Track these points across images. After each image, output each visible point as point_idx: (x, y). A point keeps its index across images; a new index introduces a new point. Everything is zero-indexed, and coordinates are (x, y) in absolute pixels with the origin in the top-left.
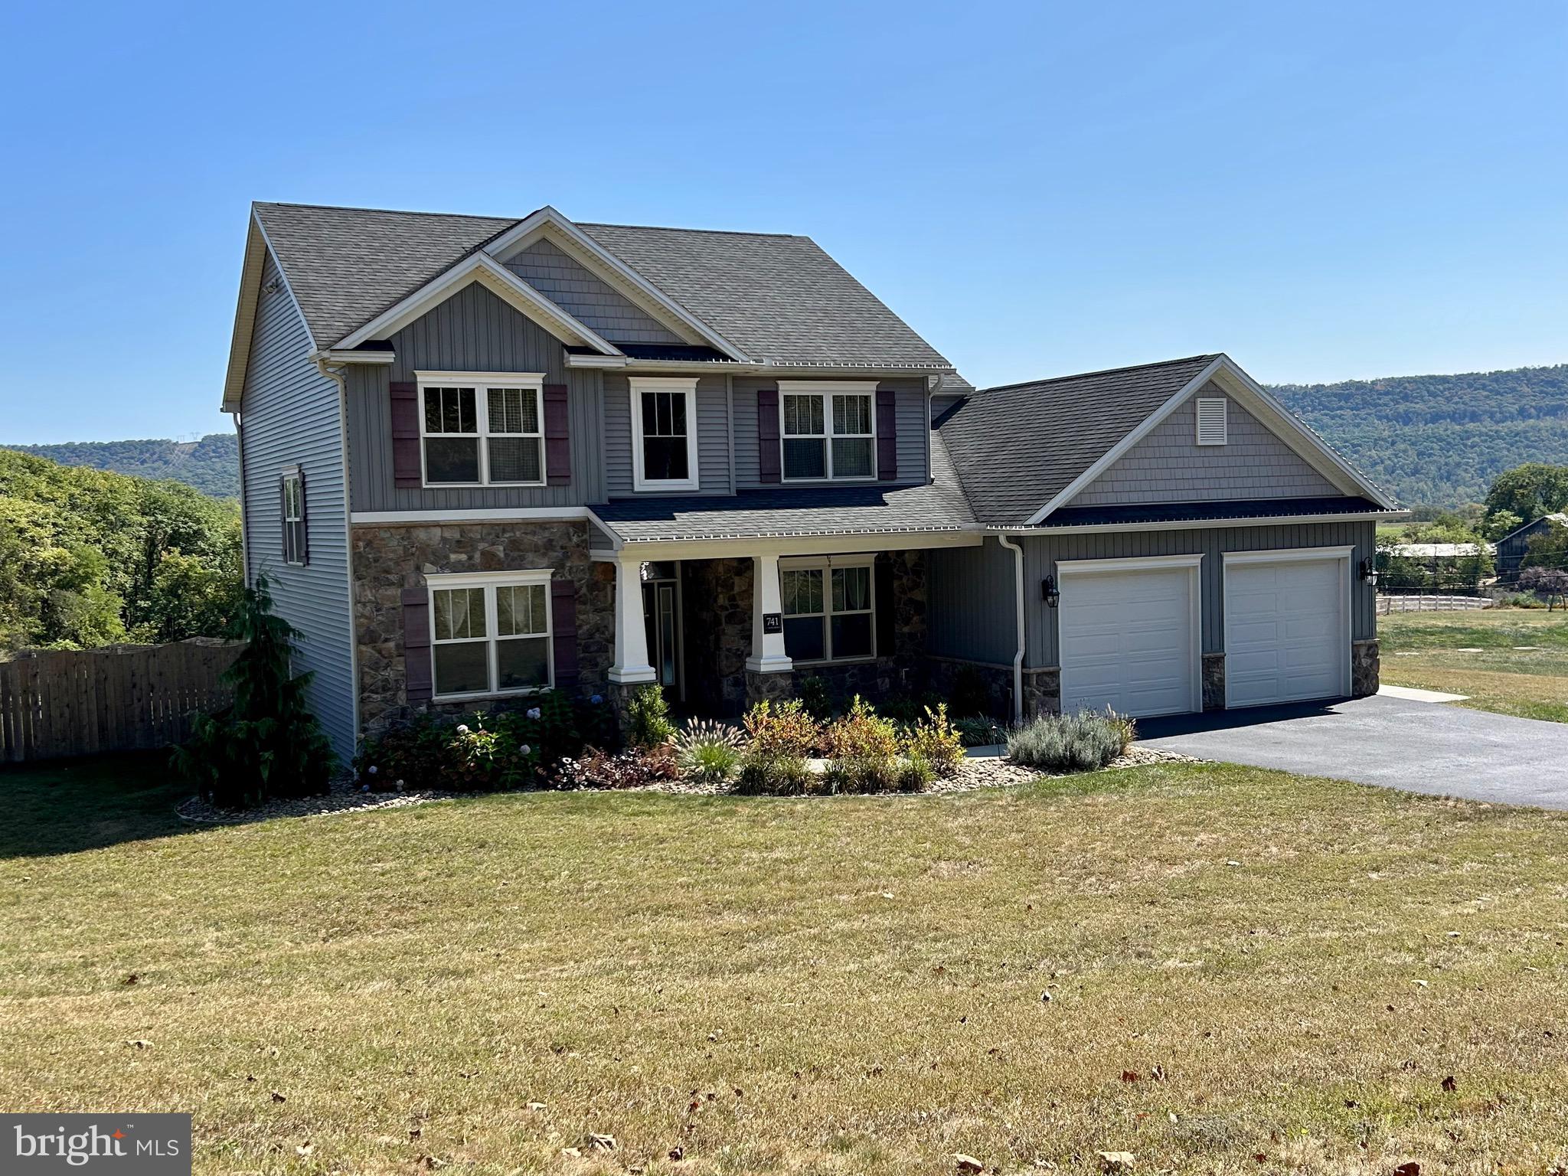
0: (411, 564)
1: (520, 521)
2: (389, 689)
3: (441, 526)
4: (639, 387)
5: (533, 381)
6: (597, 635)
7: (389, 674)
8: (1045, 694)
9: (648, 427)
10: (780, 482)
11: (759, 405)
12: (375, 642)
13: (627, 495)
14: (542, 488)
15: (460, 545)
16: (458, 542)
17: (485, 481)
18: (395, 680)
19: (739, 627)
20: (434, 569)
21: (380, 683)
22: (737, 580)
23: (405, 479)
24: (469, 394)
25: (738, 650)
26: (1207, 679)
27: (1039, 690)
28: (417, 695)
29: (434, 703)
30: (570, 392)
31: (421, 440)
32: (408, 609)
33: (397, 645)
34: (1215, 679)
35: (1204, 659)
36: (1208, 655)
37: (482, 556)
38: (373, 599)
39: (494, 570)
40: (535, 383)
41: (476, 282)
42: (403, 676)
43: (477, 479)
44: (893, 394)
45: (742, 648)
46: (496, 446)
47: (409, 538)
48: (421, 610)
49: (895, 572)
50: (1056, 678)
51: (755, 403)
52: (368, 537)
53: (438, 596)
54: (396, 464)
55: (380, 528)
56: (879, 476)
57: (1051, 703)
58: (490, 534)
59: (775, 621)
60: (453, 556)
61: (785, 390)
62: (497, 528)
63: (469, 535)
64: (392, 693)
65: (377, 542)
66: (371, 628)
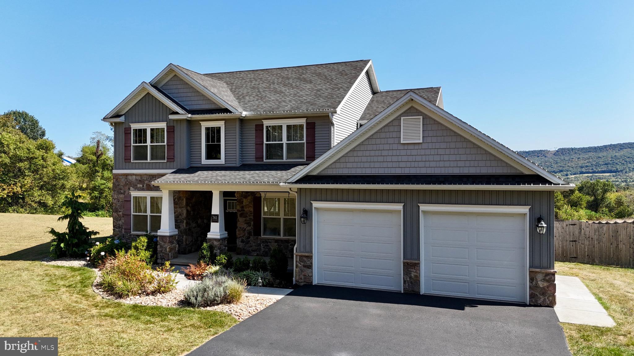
0: (127, 187)
1: (157, 174)
3: (135, 175)
4: (204, 125)
5: (162, 125)
6: (180, 217)
7: (120, 222)
8: (304, 266)
9: (207, 140)
10: (263, 161)
11: (256, 130)
13: (200, 165)
14: (165, 163)
15: (141, 182)
16: (140, 180)
17: (149, 161)
18: (121, 225)
19: (244, 219)
20: (133, 189)
21: (118, 225)
22: (244, 200)
23: (127, 159)
24: (145, 130)
25: (243, 228)
26: (407, 275)
27: (300, 264)
28: (128, 231)
29: (131, 234)
30: (175, 128)
31: (132, 146)
32: (125, 202)
33: (122, 214)
34: (412, 275)
35: (404, 263)
36: (408, 261)
37: (146, 185)
38: (117, 198)
39: (150, 191)
40: (164, 126)
41: (148, 92)
42: (124, 224)
43: (146, 159)
44: (314, 123)
45: (245, 227)
46: (153, 148)
47: (127, 179)
48: (129, 202)
50: (310, 259)
51: (254, 129)
52: (116, 178)
53: (135, 198)
54: (125, 154)
55: (119, 175)
56: (306, 159)
57: (307, 271)
58: (149, 178)
59: (216, 217)
60: (138, 185)
61: (266, 124)
62: (151, 176)
63: (143, 178)
64: (121, 229)
65: (119, 180)
66: (117, 207)
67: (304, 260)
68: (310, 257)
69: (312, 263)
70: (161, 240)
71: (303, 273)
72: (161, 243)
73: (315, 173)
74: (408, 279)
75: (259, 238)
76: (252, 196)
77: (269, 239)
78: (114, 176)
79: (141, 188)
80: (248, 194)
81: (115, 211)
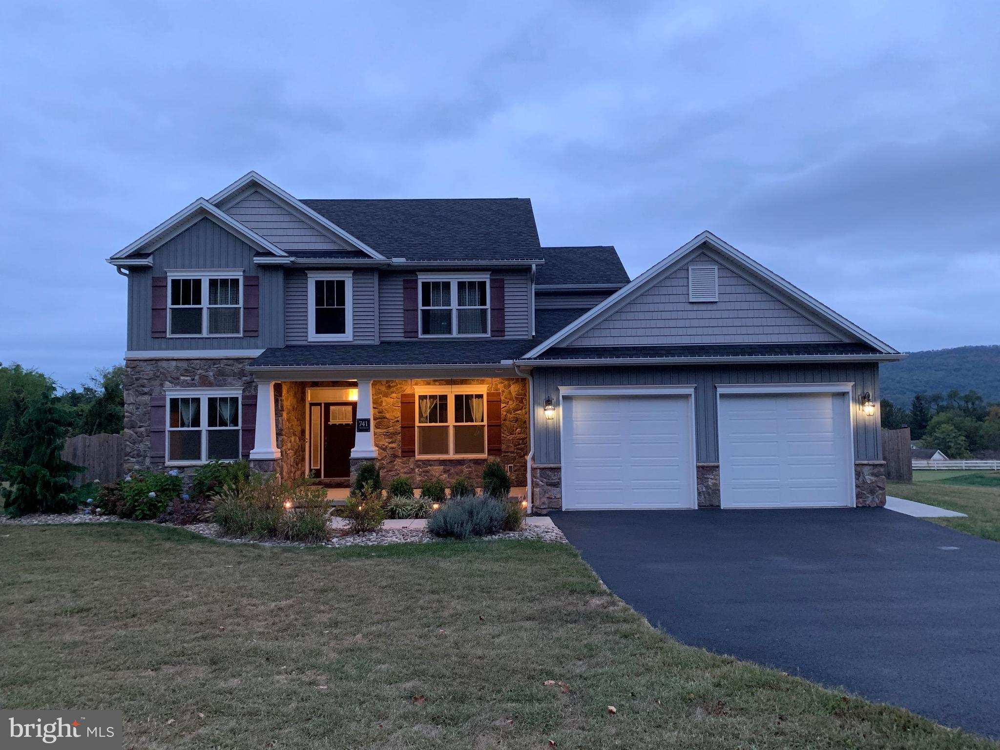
0: (157, 382)
1: (224, 357)
2: (141, 456)
3: (175, 360)
4: (314, 277)
7: (141, 447)
8: (548, 485)
9: (319, 301)
10: (417, 337)
11: (404, 288)
12: (134, 428)
13: (305, 343)
14: (239, 338)
15: (187, 372)
16: (186, 369)
17: (205, 333)
18: (144, 451)
19: (385, 430)
21: (135, 452)
22: (385, 400)
23: (157, 332)
26: (701, 484)
27: (542, 481)
28: (158, 460)
29: (166, 465)
30: (260, 281)
31: (168, 310)
32: (153, 408)
33: (146, 430)
34: (709, 483)
35: (698, 467)
36: (703, 464)
37: (200, 378)
38: (134, 402)
39: (207, 387)
40: (238, 275)
41: (205, 217)
42: (149, 448)
43: (200, 332)
44: (503, 280)
45: (387, 444)
46: (213, 313)
47: (157, 366)
48: (161, 409)
49: (503, 398)
50: (558, 473)
51: (402, 287)
52: (133, 366)
53: (174, 402)
54: (153, 324)
55: (140, 360)
56: (491, 334)
57: (553, 492)
58: (205, 365)
59: (365, 423)
60: (182, 378)
61: (422, 278)
62: (210, 361)
63: (192, 365)
64: (142, 458)
65: (138, 369)
66: (133, 419)
67: (548, 475)
68: (558, 469)
69: (560, 479)
70: (257, 466)
71: (547, 495)
72: (257, 472)
73: (564, 345)
74: (704, 490)
75: (412, 460)
76: (399, 392)
77: (429, 461)
78: (129, 362)
79: (188, 383)
80: (392, 390)
81: (129, 426)
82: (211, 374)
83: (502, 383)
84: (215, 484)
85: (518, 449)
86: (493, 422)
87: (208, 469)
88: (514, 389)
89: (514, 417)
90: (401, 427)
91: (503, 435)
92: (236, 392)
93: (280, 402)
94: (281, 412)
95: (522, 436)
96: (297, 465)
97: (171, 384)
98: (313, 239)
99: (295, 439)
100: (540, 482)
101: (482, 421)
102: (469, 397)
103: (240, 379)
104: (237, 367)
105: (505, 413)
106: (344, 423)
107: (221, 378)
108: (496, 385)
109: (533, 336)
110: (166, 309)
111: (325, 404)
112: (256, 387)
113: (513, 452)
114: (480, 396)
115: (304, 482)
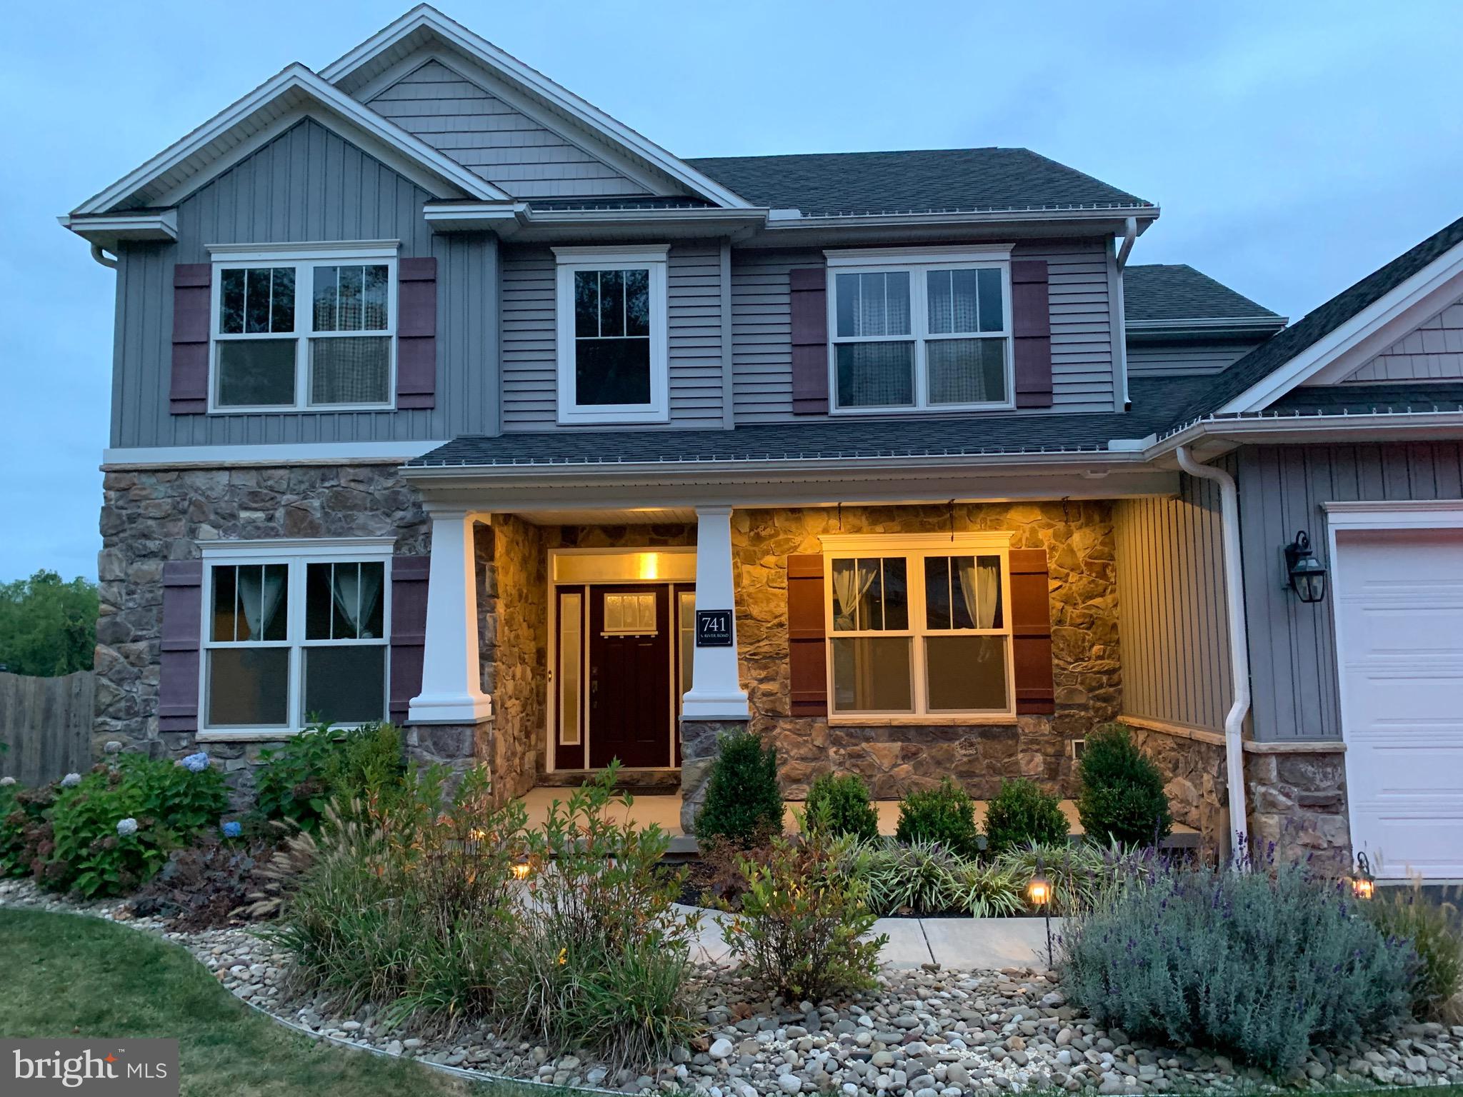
0: (182, 525)
1: (348, 462)
2: (136, 714)
3: (230, 470)
4: (571, 264)
5: (382, 252)
7: (138, 690)
8: (1306, 804)
9: (584, 323)
10: (827, 413)
11: (794, 292)
12: (122, 642)
13: (549, 428)
14: (387, 413)
15: (257, 499)
16: (252, 492)
17: (302, 400)
18: (145, 700)
20: (214, 533)
21: (123, 704)
23: (186, 401)
27: (1287, 795)
28: (176, 725)
29: (198, 738)
30: (440, 270)
31: (212, 345)
32: (169, 592)
33: (152, 647)
37: (288, 514)
38: (122, 576)
39: (305, 537)
40: (387, 256)
41: (308, 119)
42: (156, 694)
43: (290, 400)
44: (1045, 264)
45: (755, 683)
46: (324, 353)
47: (181, 486)
48: (188, 592)
49: (1052, 565)
50: (1335, 766)
51: (786, 289)
52: (122, 485)
53: (223, 575)
54: (175, 380)
55: (141, 471)
56: (1017, 400)
57: (1327, 826)
58: (301, 482)
59: (719, 623)
60: (244, 515)
61: (839, 265)
62: (312, 473)
63: (269, 483)
64: (139, 719)
65: (134, 493)
66: (118, 619)
67: (1303, 775)
68: (1334, 758)
69: (1342, 787)
70: (429, 743)
71: (1304, 838)
72: (428, 756)
73: (1333, 380)
75: (819, 724)
76: (783, 553)
77: (862, 727)
78: (113, 475)
79: (258, 528)
80: (764, 546)
81: (109, 639)
82: (316, 503)
83: (1049, 526)
84: (315, 791)
85: (1098, 698)
86: (1030, 628)
87: (300, 751)
88: (1082, 540)
89: (1084, 615)
90: (792, 641)
91: (1056, 661)
92: (379, 551)
93: (488, 574)
94: (492, 601)
95: (1108, 663)
96: (528, 736)
97: (215, 531)
98: (571, 171)
99: (524, 673)
100: (1282, 798)
101: (998, 623)
102: (962, 563)
103: (388, 515)
104: (381, 486)
105: (1059, 605)
106: (637, 634)
107: (340, 515)
108: (1033, 531)
109: (1128, 406)
110: (206, 343)
111: (592, 587)
112: (428, 536)
113: (1084, 707)
114: (991, 562)
115: (543, 781)
